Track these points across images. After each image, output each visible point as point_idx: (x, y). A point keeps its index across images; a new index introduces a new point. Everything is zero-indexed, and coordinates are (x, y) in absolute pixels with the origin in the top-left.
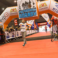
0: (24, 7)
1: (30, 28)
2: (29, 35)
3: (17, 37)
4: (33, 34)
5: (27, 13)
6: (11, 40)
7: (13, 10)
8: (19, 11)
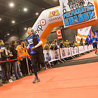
0: (71, 6)
1: (84, 42)
2: (83, 54)
3: (63, 58)
4: (91, 51)
5: (77, 15)
6: (53, 64)
7: (53, 14)
8: (64, 13)
